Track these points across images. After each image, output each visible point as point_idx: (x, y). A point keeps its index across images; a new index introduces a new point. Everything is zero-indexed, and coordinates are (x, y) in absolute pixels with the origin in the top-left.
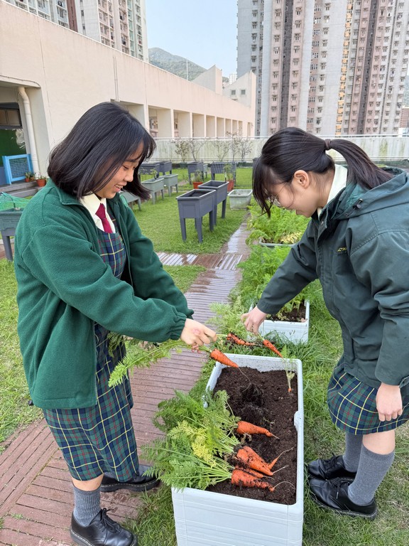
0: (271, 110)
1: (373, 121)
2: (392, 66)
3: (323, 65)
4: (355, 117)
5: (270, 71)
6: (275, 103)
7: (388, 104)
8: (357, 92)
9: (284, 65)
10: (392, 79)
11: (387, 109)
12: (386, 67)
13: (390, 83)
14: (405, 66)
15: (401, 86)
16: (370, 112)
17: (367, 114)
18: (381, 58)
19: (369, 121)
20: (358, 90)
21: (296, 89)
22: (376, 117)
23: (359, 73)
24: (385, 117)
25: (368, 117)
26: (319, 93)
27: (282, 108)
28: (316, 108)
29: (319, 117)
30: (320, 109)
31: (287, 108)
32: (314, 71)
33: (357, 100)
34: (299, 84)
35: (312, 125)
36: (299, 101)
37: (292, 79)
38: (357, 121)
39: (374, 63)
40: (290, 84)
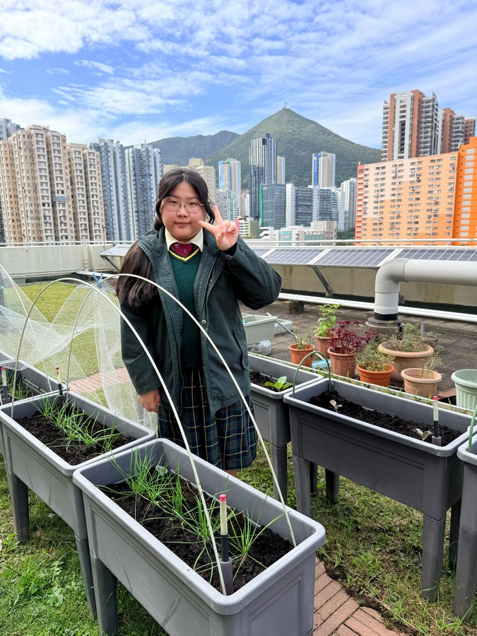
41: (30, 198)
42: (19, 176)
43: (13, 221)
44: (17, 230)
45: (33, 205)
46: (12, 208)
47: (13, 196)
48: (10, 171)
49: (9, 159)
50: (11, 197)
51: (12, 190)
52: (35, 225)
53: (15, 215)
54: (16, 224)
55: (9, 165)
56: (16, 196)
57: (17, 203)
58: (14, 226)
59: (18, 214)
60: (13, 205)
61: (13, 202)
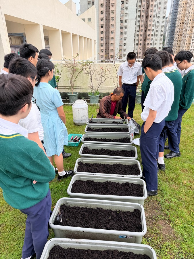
0: (100, 34)
1: (150, 39)
2: (159, 10)
3: (127, 8)
4: (141, 38)
5: (99, 11)
6: (102, 29)
7: (157, 31)
8: (142, 24)
9: (106, 7)
10: (159, 17)
11: (157, 33)
12: (156, 10)
13: (158, 20)
14: (165, 11)
15: (163, 22)
16: (149, 35)
17: (147, 36)
18: (154, 5)
19: (148, 39)
20: (143, 23)
21: (114, 21)
22: (152, 38)
23: (143, 14)
24: (156, 38)
25: (148, 37)
26: (125, 24)
27: (106, 32)
28: (123, 32)
29: (125, 37)
30: (125, 33)
31: (109, 32)
32: (122, 11)
33: (142, 28)
34: (114, 18)
35: (122, 42)
36: (115, 28)
37: (111, 16)
38: (142, 39)
39: (150, 8)
40: (110, 18)
41: (190, 23)
42: (188, 12)
43: (179, 35)
44: (179, 40)
45: (190, 27)
46: (180, 29)
47: (182, 23)
48: (184, 10)
49: (185, 4)
50: (181, 23)
51: (182, 20)
52: (188, 37)
53: (180, 32)
54: (179, 37)
55: (184, 7)
56: (183, 23)
57: (183, 26)
58: (178, 38)
59: (182, 32)
60: (181, 28)
61: (181, 26)
